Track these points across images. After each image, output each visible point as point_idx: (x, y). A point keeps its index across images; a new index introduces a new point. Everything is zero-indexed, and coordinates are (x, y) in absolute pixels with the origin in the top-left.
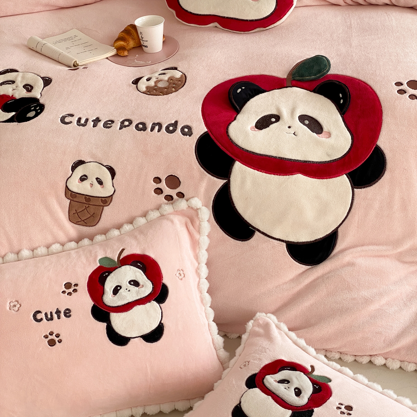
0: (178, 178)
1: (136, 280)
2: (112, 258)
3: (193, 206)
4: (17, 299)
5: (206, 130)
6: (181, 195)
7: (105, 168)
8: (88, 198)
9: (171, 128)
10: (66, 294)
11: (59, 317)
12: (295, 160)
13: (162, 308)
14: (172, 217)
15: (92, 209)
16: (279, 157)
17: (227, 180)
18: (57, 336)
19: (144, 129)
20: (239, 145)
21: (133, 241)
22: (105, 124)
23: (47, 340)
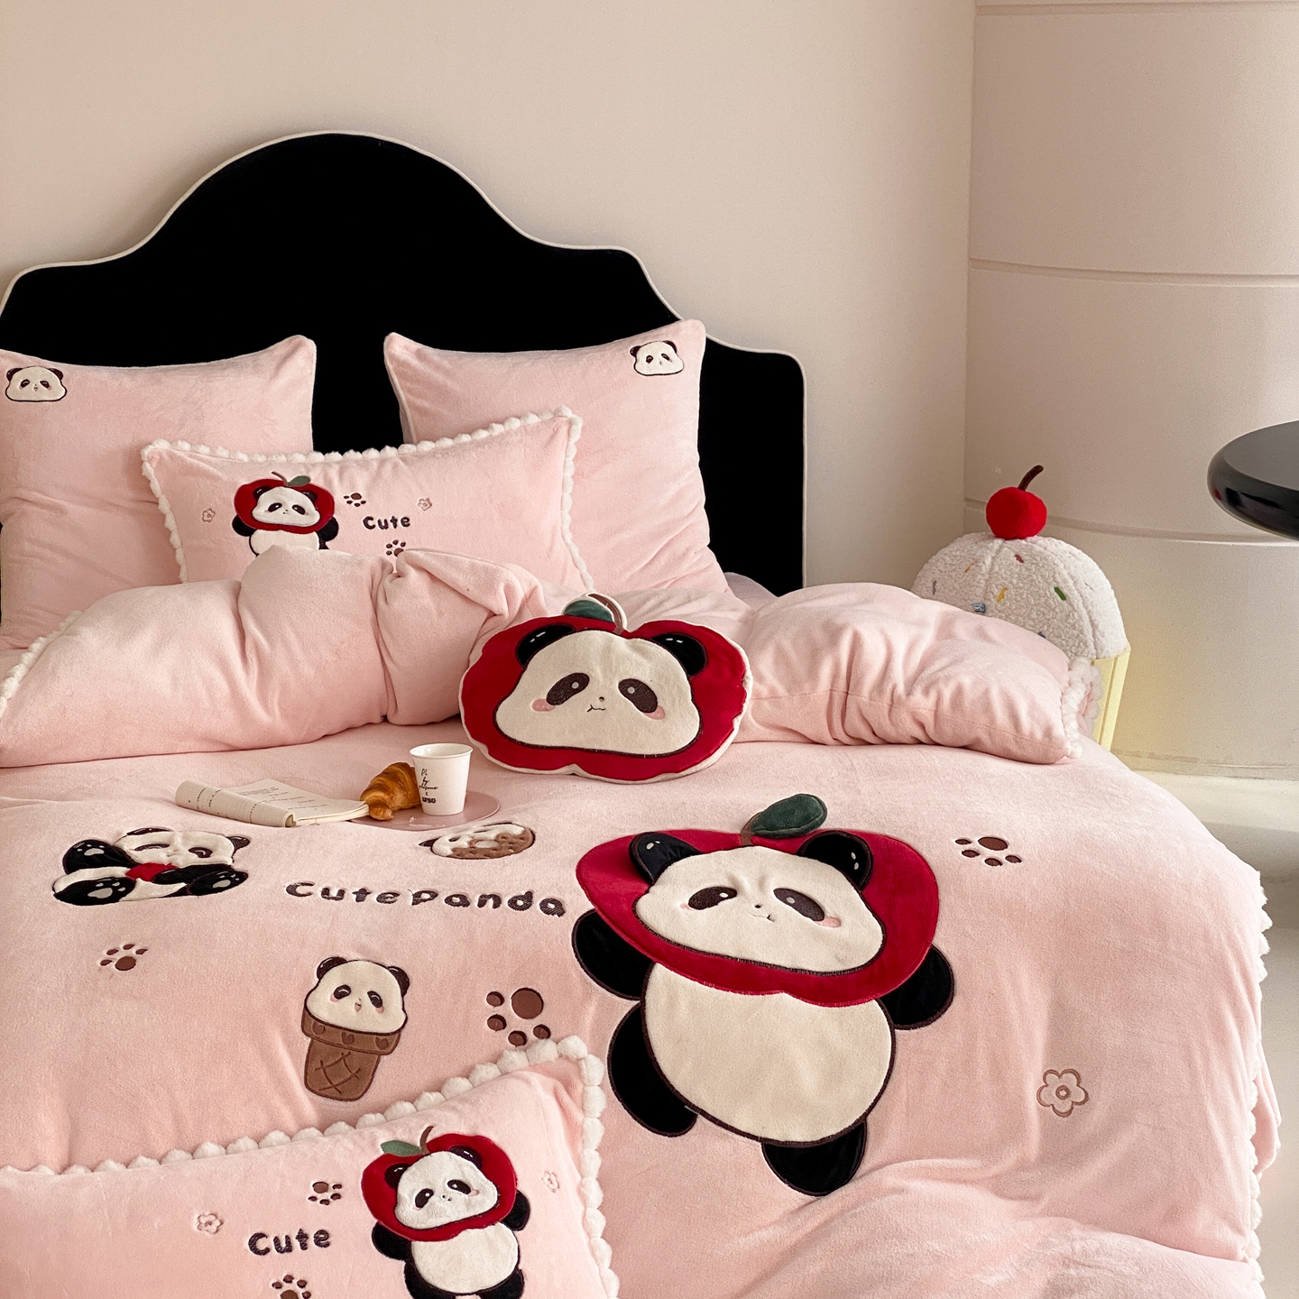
0: (539, 995)
1: (463, 1179)
2: (409, 1141)
3: (570, 1053)
4: (214, 1211)
5: (590, 906)
6: (543, 1032)
7: (387, 971)
8: (350, 1035)
9: (520, 903)
10: (318, 1201)
11: (304, 1247)
12: (774, 965)
13: (519, 1239)
14: (526, 1074)
15: (356, 1060)
16: (744, 960)
17: (639, 1001)
18: (302, 1285)
19: (465, 902)
20: (661, 934)
21: (450, 1115)
22: (382, 898)
23: (280, 1292)
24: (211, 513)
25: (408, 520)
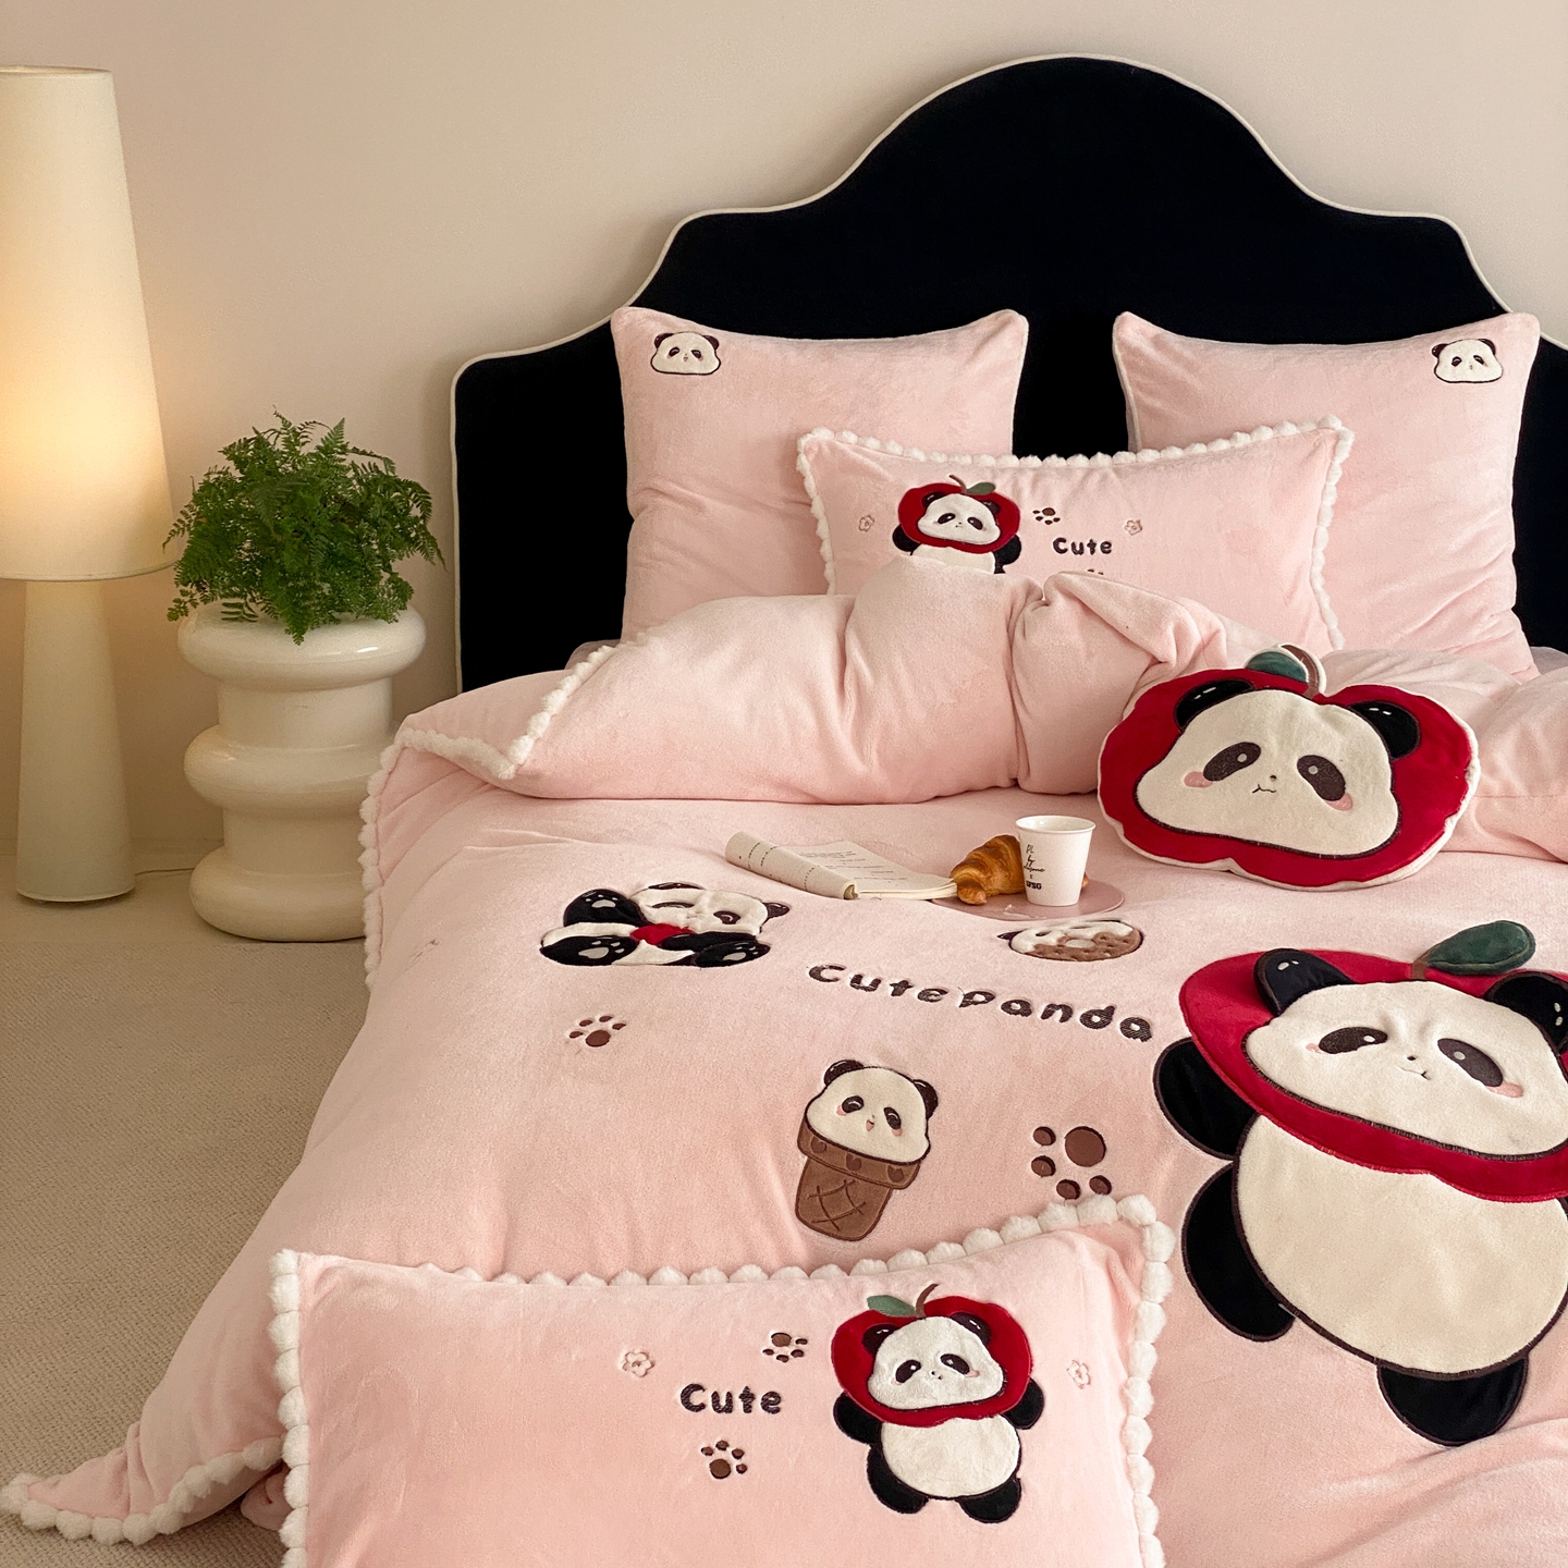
0: (1100, 1136)
1: (962, 1356)
2: (902, 1299)
3: (1132, 1216)
4: (646, 1349)
5: (1187, 1033)
6: (1102, 1185)
7: (912, 1085)
8: (856, 1159)
9: (1096, 1019)
10: (775, 1356)
11: (748, 1409)
12: (1421, 1137)
14: (1071, 1235)
15: (861, 1191)
17: (1230, 1162)
18: (737, 1454)
19: (1026, 1009)
20: (1273, 1078)
21: (964, 1273)
22: (925, 995)
23: (710, 1459)
24: (869, 521)
25: (1110, 545)
